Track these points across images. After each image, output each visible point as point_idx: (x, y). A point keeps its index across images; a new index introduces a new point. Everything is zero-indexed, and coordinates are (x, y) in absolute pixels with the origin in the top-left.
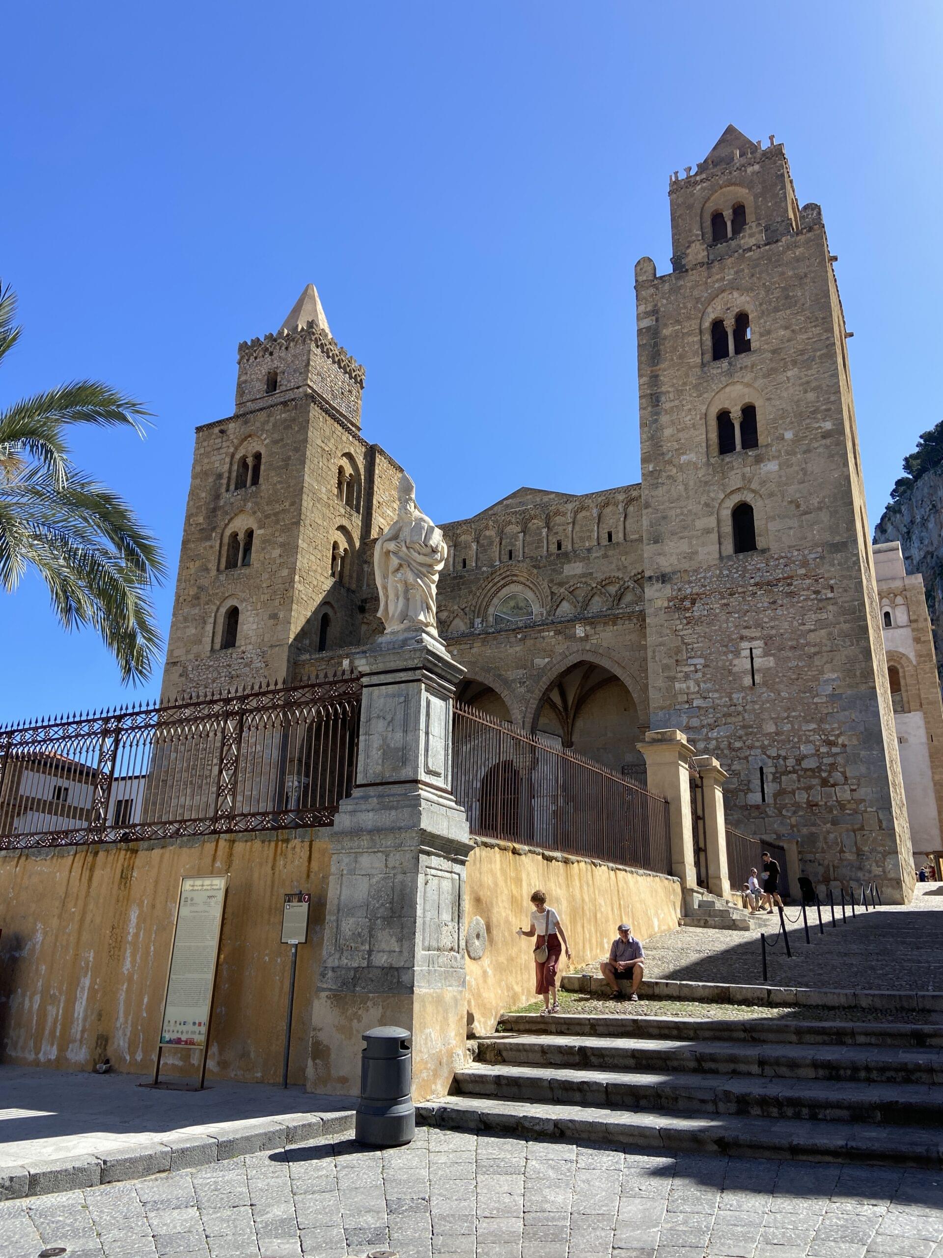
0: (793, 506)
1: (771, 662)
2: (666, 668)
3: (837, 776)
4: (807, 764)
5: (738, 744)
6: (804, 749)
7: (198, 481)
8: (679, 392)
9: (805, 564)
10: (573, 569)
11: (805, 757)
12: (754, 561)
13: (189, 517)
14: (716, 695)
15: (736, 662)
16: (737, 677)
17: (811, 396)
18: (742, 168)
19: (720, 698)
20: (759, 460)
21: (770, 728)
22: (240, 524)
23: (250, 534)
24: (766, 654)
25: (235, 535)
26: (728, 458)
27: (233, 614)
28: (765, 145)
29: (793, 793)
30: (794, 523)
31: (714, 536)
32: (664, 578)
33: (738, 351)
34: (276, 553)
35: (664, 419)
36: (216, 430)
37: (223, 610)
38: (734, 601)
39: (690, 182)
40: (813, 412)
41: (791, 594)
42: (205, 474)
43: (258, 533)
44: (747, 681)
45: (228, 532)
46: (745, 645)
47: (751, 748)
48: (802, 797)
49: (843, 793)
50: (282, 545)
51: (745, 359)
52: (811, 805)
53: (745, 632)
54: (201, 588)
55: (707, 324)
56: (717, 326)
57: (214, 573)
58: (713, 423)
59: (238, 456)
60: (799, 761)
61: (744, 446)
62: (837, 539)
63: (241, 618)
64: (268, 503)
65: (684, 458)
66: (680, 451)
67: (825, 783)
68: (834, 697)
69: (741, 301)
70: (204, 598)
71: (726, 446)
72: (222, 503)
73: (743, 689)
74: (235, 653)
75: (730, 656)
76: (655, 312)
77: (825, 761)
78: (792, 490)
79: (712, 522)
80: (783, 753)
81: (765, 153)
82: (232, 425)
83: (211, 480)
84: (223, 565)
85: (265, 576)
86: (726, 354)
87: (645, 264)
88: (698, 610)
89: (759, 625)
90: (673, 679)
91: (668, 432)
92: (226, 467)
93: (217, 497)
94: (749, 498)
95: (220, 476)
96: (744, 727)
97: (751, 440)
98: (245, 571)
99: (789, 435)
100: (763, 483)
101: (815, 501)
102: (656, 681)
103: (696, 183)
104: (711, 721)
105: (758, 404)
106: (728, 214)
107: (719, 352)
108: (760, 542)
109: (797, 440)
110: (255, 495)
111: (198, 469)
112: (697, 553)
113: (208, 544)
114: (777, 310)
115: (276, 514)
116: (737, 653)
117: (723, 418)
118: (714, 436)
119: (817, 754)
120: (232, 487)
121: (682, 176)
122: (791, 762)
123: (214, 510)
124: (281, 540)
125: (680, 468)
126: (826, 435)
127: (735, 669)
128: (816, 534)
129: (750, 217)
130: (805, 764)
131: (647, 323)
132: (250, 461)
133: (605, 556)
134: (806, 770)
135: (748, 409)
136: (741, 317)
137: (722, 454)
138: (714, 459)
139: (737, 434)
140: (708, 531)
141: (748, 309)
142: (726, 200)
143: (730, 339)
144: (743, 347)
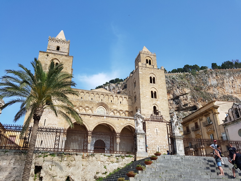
0: (162, 109)
1: (159, 132)
5: (155, 144)
8: (146, 86)
10: (114, 107)
11: (164, 147)
14: (152, 135)
15: (155, 131)
19: (153, 136)
20: (157, 101)
21: (159, 142)
24: (159, 130)
29: (163, 152)
30: (162, 111)
32: (144, 115)
35: (144, 89)
40: (164, 96)
46: (156, 128)
47: (157, 144)
51: (154, 85)
53: (156, 126)
55: (149, 77)
56: (151, 77)
62: (167, 116)
65: (147, 97)
66: (146, 95)
71: (152, 97)
73: (156, 135)
75: (154, 130)
76: (142, 71)
77: (167, 148)
78: (162, 107)
80: (161, 146)
82: (50, 55)
83: (44, 64)
86: (152, 83)
89: (158, 126)
91: (144, 91)
92: (49, 63)
94: (156, 106)
96: (156, 141)
97: (155, 97)
100: (158, 104)
101: (165, 109)
103: (144, 54)
104: (151, 139)
105: (157, 92)
109: (162, 99)
112: (149, 112)
114: (159, 79)
117: (152, 92)
118: (151, 95)
119: (166, 146)
127: (155, 132)
128: (165, 114)
129: (151, 63)
130: (164, 148)
131: (141, 73)
132: (55, 64)
133: (120, 106)
134: (164, 149)
135: (155, 92)
136: (154, 78)
137: (152, 98)
138: (151, 98)
139: (154, 95)
140: (151, 109)
141: (155, 77)
142: (149, 59)
143: (152, 80)
144: (154, 83)
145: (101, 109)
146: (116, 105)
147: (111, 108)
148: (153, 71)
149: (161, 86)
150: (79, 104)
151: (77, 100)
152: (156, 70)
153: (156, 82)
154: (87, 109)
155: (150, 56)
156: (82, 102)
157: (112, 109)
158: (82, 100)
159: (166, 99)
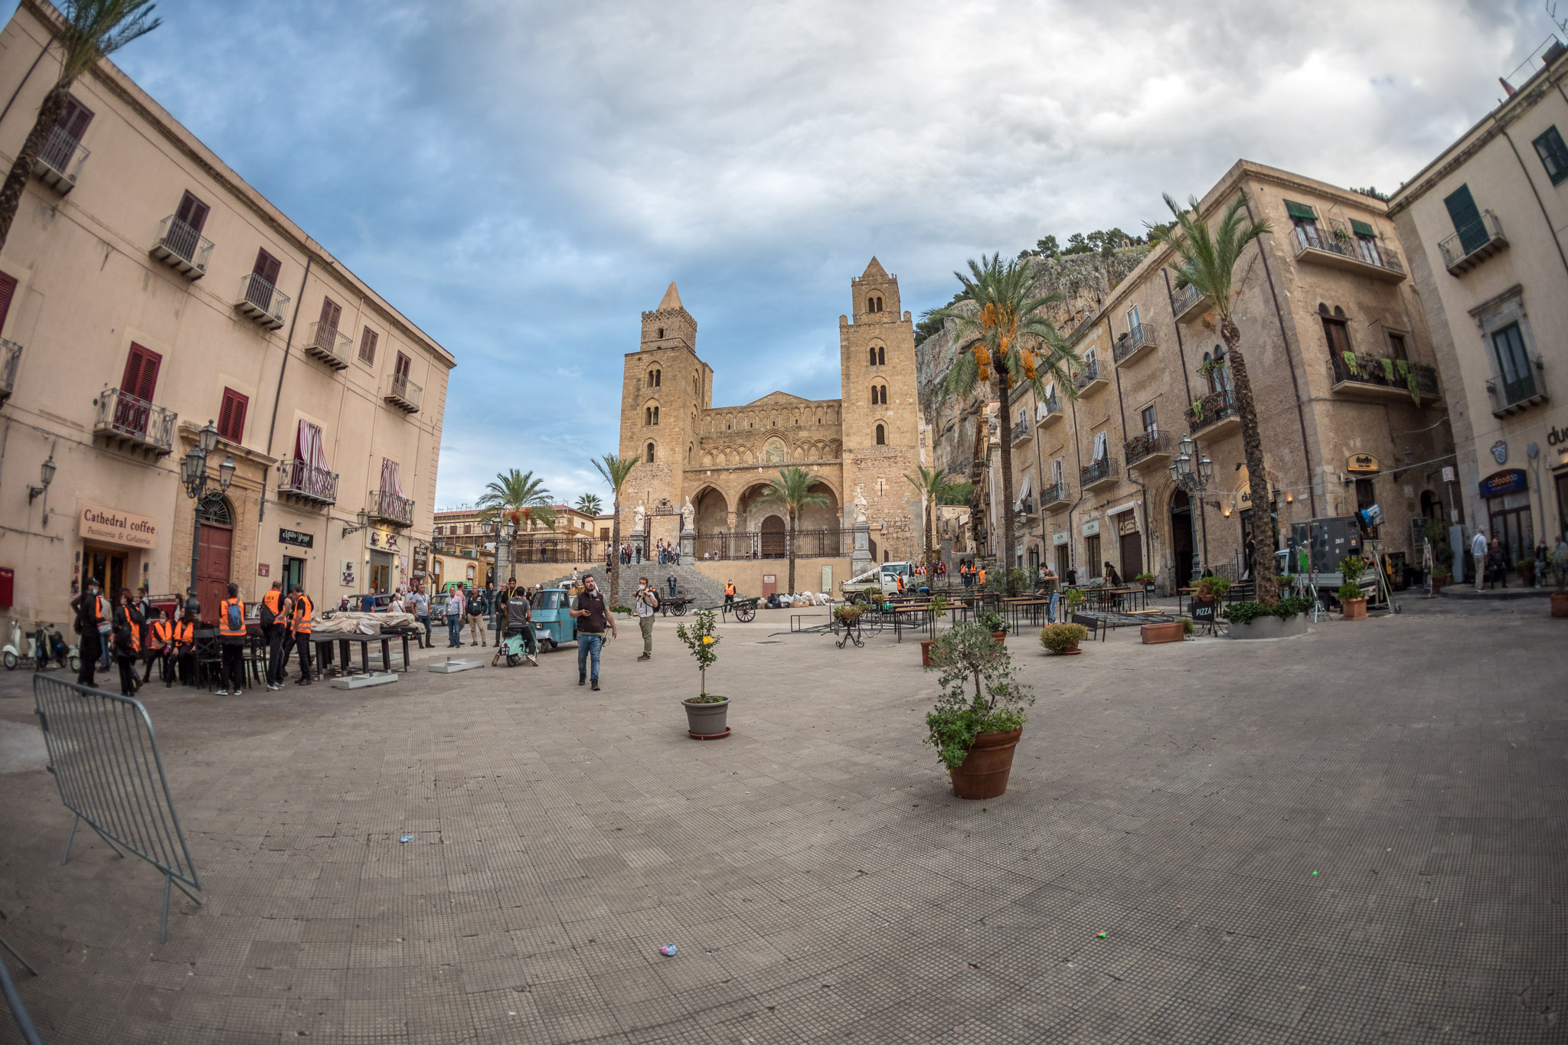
0: (898, 430)
1: (888, 487)
2: (850, 486)
3: (907, 529)
4: (899, 524)
5: (875, 516)
6: (897, 519)
7: (628, 381)
8: (858, 376)
9: (901, 452)
10: (803, 434)
11: (897, 521)
12: (884, 448)
13: (624, 398)
14: (868, 497)
15: (875, 485)
16: (876, 492)
17: (906, 388)
18: (881, 284)
19: (870, 499)
20: (887, 409)
21: (886, 511)
22: (652, 404)
23: (657, 409)
24: (886, 484)
25: (649, 409)
26: (875, 406)
27: (651, 447)
28: (891, 277)
29: (892, 534)
30: (898, 436)
31: (870, 437)
32: (850, 451)
33: (880, 364)
34: (672, 420)
35: (851, 385)
36: (637, 357)
37: (646, 444)
38: (876, 463)
39: (860, 283)
40: (906, 395)
41: (896, 463)
42: (632, 378)
43: (662, 410)
44: (879, 494)
45: (645, 407)
46: (879, 480)
47: (879, 518)
48: (895, 535)
49: (908, 534)
50: (675, 417)
51: (882, 368)
52: (898, 538)
53: (880, 475)
54: (633, 433)
55: (868, 350)
56: (872, 350)
57: (640, 426)
58: (871, 391)
59: (648, 371)
60: (895, 522)
61: (882, 402)
62: (911, 444)
63: (655, 449)
64: (666, 396)
65: (859, 404)
66: (857, 400)
67: (903, 530)
68: (908, 502)
69: (881, 344)
70: (635, 437)
71: (875, 401)
72: (641, 393)
73: (877, 495)
74: (654, 465)
75: (874, 483)
76: (848, 339)
77: (903, 523)
78: (898, 424)
79: (869, 431)
80: (890, 520)
81: (890, 280)
82: (644, 355)
83: (635, 381)
84: (644, 423)
85: (667, 430)
86: (875, 364)
87: (843, 317)
88: (863, 465)
89: (885, 473)
90: (853, 491)
91: (853, 391)
92: (642, 376)
93: (639, 390)
94: (883, 423)
95: (639, 380)
96: (877, 510)
97: (884, 401)
98: (656, 427)
99: (898, 401)
100: (888, 419)
101: (906, 429)
102: (846, 491)
103: (862, 285)
105: (887, 386)
106: (875, 301)
107: (873, 363)
108: (886, 442)
109: (900, 404)
110: (659, 391)
111: (627, 375)
112: (862, 442)
113: (635, 412)
114: (895, 351)
115: (671, 401)
116: (876, 483)
117: (874, 388)
118: (871, 396)
119: (901, 520)
120: (646, 386)
121: (857, 280)
122: (892, 523)
123: (638, 396)
124: (674, 414)
125: (858, 407)
126: (910, 404)
127: (875, 488)
128: (905, 441)
129: (884, 306)
130: (897, 524)
131: (844, 343)
132: (655, 373)
133: (818, 430)
134: (897, 526)
135: (883, 387)
136: (882, 349)
137: (873, 403)
138: (871, 406)
139: (879, 396)
140: (867, 434)
141: (884, 347)
142: (875, 295)
143: (877, 357)
144: (882, 362)
145: (774, 446)
146: (808, 430)
147: (796, 438)
148: (877, 332)
149: (899, 368)
150: (724, 442)
151: (719, 435)
152: (887, 325)
153: (886, 359)
154: (741, 449)
155: (878, 287)
156: (730, 436)
157: (798, 440)
158: (730, 431)
159: (911, 400)
